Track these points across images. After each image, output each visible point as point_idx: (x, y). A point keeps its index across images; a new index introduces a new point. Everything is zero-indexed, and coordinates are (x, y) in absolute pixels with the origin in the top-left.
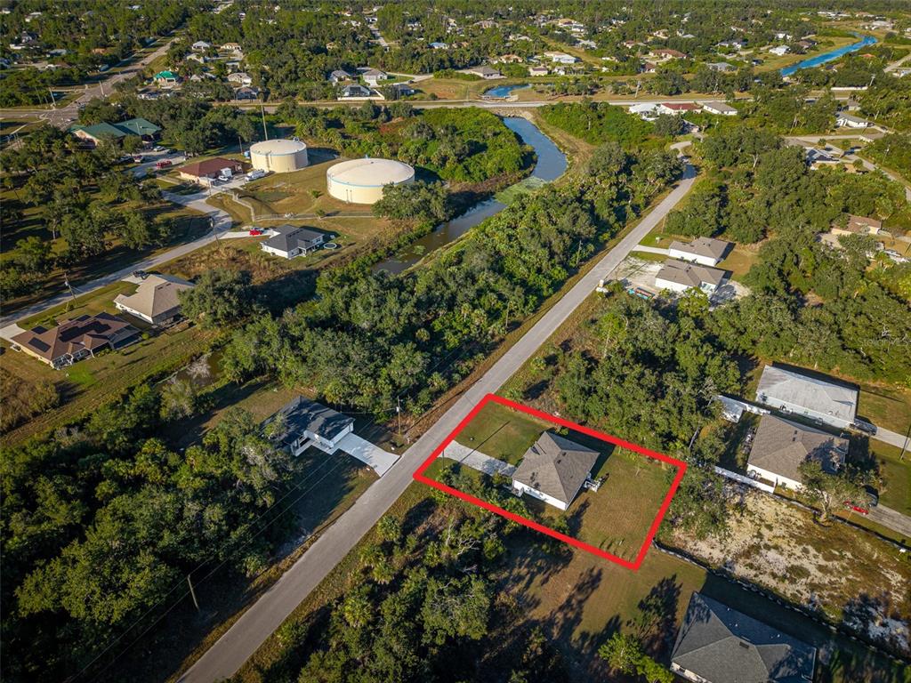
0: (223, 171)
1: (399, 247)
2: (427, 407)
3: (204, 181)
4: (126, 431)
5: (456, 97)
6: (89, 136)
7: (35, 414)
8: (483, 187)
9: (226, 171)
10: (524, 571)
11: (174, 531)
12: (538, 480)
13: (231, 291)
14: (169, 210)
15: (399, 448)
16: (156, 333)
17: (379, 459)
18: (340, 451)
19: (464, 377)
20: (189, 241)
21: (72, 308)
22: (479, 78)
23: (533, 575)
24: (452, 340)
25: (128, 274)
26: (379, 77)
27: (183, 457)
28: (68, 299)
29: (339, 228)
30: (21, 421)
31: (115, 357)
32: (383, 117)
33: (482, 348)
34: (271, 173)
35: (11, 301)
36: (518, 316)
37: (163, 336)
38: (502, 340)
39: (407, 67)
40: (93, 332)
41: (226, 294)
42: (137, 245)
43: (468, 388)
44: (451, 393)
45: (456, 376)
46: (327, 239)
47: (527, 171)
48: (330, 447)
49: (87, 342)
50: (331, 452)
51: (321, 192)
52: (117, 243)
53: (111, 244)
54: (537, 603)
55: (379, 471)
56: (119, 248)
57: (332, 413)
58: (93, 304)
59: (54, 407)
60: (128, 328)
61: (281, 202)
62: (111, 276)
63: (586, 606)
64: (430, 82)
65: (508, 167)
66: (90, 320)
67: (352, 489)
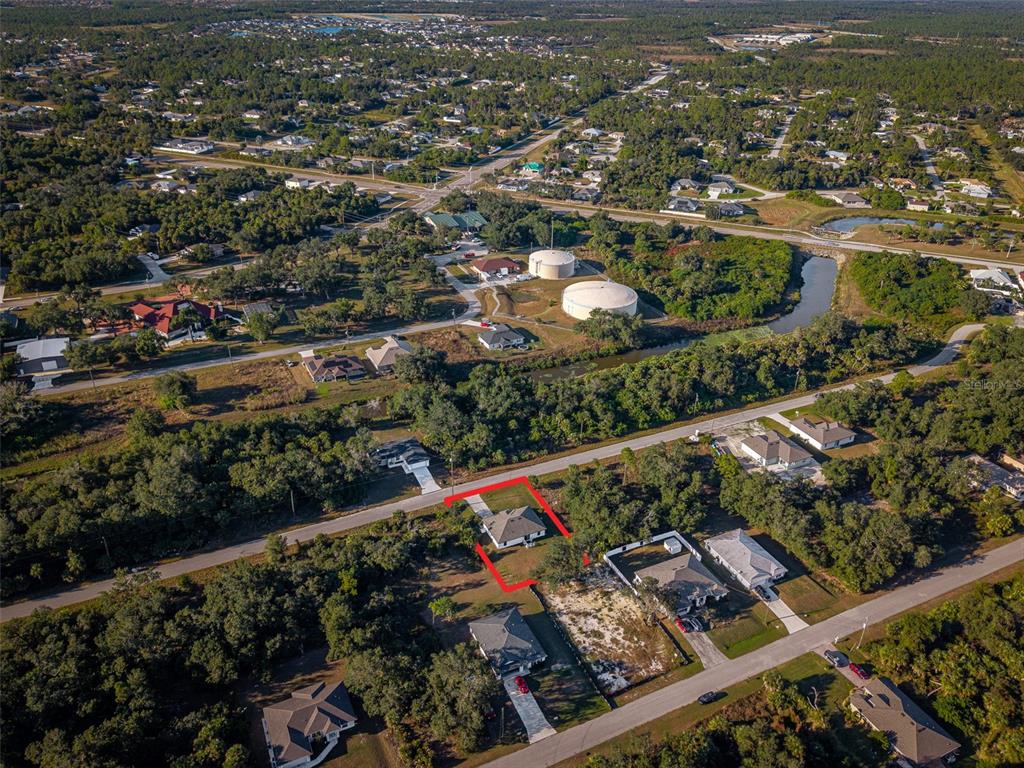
0: (502, 269)
1: (578, 360)
2: (479, 470)
3: (484, 276)
4: (317, 424)
5: (786, 225)
6: (432, 223)
7: (291, 403)
8: (701, 327)
9: (505, 271)
10: (448, 565)
11: (299, 472)
12: (494, 526)
13: (424, 362)
14: (446, 293)
15: (445, 484)
16: (376, 377)
17: (429, 486)
18: (412, 474)
19: (521, 460)
20: (441, 321)
21: (344, 349)
22: (835, 204)
23: (450, 568)
24: (535, 435)
25: (388, 335)
26: (724, 190)
27: (332, 444)
28: (347, 342)
29: (542, 334)
30: (283, 405)
31: (345, 384)
32: (681, 238)
33: (552, 446)
34: (538, 278)
35: (317, 335)
36: (602, 435)
37: (378, 380)
38: (573, 447)
39: (765, 181)
40: (342, 367)
41: (418, 363)
42: (404, 316)
43: (518, 468)
44: (504, 467)
45: (515, 458)
46: (527, 341)
47: (761, 321)
48: (409, 469)
49: (336, 371)
50: (407, 472)
51: (557, 303)
52: (393, 312)
53: (389, 312)
54: (439, 580)
55: (423, 492)
56: (394, 316)
57: (422, 451)
58: (357, 349)
59: (301, 402)
60: (361, 369)
61: (525, 304)
62: (380, 333)
63: (462, 592)
64: (776, 202)
65: (742, 312)
66: (344, 359)
67: (403, 494)
